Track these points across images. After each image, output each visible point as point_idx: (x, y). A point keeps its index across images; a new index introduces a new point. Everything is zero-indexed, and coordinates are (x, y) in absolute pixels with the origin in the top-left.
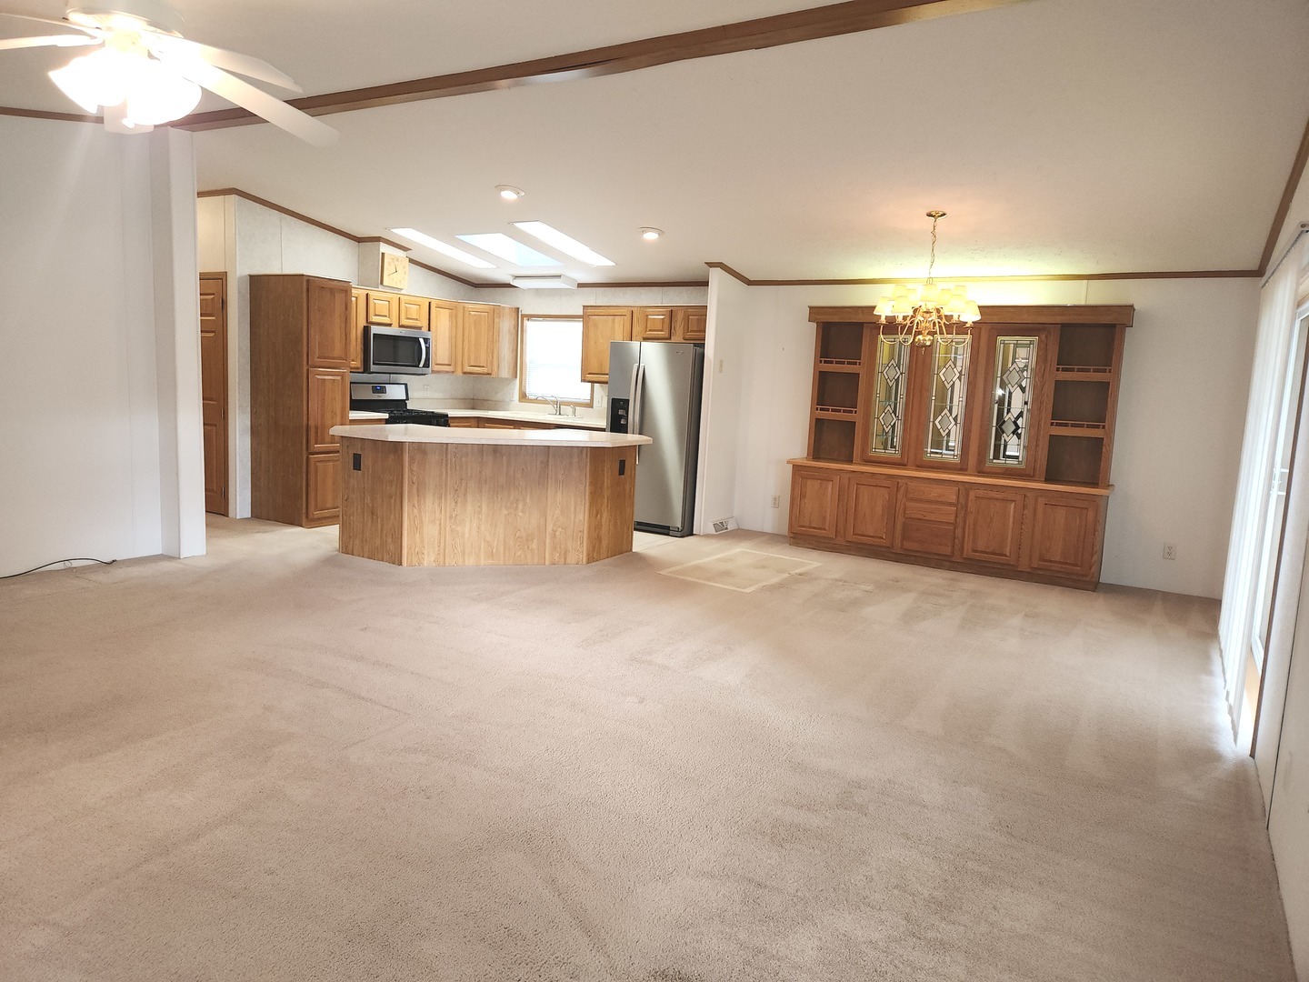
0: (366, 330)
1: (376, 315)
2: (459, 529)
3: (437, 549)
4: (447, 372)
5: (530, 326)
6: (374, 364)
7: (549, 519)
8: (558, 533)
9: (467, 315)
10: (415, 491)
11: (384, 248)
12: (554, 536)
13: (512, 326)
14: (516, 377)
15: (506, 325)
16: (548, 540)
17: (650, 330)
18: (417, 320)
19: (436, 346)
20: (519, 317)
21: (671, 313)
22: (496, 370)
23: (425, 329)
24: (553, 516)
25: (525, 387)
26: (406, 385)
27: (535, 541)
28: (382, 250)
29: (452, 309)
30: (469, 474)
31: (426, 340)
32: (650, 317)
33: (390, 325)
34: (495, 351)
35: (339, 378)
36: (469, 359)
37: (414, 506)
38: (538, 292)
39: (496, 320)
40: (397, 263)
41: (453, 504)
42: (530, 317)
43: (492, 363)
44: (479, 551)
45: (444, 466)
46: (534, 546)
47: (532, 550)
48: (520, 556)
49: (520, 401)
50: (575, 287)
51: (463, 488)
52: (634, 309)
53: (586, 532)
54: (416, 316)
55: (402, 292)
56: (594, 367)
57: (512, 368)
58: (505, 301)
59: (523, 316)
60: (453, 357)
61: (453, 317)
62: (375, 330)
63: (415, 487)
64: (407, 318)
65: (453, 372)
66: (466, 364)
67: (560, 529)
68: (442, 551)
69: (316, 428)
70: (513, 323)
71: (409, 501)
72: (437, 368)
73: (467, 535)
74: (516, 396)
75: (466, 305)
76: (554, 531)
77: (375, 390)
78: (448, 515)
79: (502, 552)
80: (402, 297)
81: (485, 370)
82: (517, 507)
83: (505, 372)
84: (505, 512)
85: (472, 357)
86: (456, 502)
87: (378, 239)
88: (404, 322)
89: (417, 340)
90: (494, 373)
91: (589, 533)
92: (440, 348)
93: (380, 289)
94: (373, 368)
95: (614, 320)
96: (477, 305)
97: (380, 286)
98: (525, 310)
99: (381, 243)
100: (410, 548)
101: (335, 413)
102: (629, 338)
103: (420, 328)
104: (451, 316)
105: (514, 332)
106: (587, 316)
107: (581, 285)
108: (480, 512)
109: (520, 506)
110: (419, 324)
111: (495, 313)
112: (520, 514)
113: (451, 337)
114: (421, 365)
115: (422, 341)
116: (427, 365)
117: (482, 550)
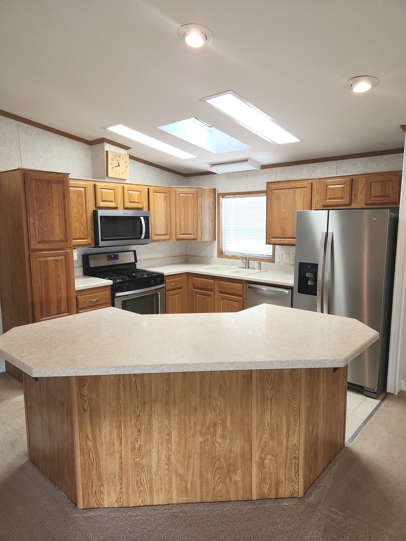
0: (95, 213)
1: (103, 201)
2: (144, 461)
3: (118, 488)
4: (165, 240)
5: (224, 202)
6: (101, 241)
7: (255, 445)
8: (267, 461)
9: (178, 197)
10: (88, 421)
11: (108, 147)
12: (261, 465)
13: (211, 204)
14: (215, 240)
15: (207, 202)
16: (255, 470)
17: (330, 199)
18: (138, 202)
19: (155, 222)
20: (216, 196)
21: (352, 181)
22: (200, 236)
23: (145, 209)
24: (260, 442)
25: (222, 246)
26: (135, 252)
27: (239, 472)
28: (106, 149)
29: (167, 192)
30: (153, 396)
31: (147, 219)
32: (329, 187)
33: (116, 208)
34: (199, 222)
35: (62, 257)
36: (180, 229)
37: (87, 437)
38: (230, 175)
39: (199, 199)
40: (119, 159)
41: (136, 434)
42: (224, 195)
43: (197, 230)
44: (171, 486)
45: (122, 388)
46: (238, 477)
47: (236, 483)
48: (220, 490)
49: (218, 257)
50: (259, 169)
51: (146, 413)
52: (313, 181)
53: (301, 459)
54: (138, 199)
55: (126, 182)
56: (277, 231)
57: (212, 233)
58: (206, 184)
59: (219, 195)
60: (169, 228)
61: (168, 199)
62: (101, 213)
63: (87, 414)
64: (131, 202)
65: (169, 239)
66: (178, 233)
67: (269, 457)
68: (124, 489)
69: (41, 303)
70: (212, 200)
71: (81, 431)
72: (155, 238)
73: (154, 469)
74: (216, 253)
75: (177, 189)
76: (262, 459)
77: (109, 258)
78: (130, 447)
79: (198, 485)
80: (125, 186)
81: (192, 236)
82: (215, 432)
83: (207, 237)
84: (201, 439)
85: (183, 228)
86: (139, 431)
87: (102, 141)
88: (128, 205)
89: (138, 218)
90: (199, 239)
91: (306, 460)
92: (158, 224)
93: (107, 180)
94: (101, 243)
95: (295, 192)
96: (184, 189)
97: (106, 178)
98: (220, 190)
99: (105, 143)
100: (86, 488)
101: (60, 289)
102: (309, 207)
103: (141, 209)
104: (165, 198)
105: (212, 206)
106: (270, 191)
107: (264, 167)
108: (169, 441)
109: (219, 431)
110: (140, 206)
111: (198, 193)
112: (219, 440)
113: (166, 214)
114: (143, 237)
115: (142, 219)
116: (147, 236)
117: (174, 485)
